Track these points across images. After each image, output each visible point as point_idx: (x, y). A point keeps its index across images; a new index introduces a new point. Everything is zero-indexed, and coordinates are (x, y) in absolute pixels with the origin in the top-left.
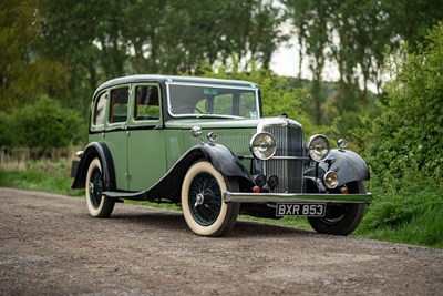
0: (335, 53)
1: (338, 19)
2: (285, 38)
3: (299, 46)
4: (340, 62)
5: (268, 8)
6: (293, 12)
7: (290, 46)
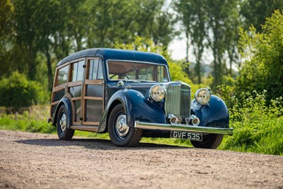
0: (210, 43)
1: (212, 20)
2: (178, 34)
3: (186, 39)
4: (214, 49)
5: (165, 14)
6: (182, 15)
7: (181, 39)
